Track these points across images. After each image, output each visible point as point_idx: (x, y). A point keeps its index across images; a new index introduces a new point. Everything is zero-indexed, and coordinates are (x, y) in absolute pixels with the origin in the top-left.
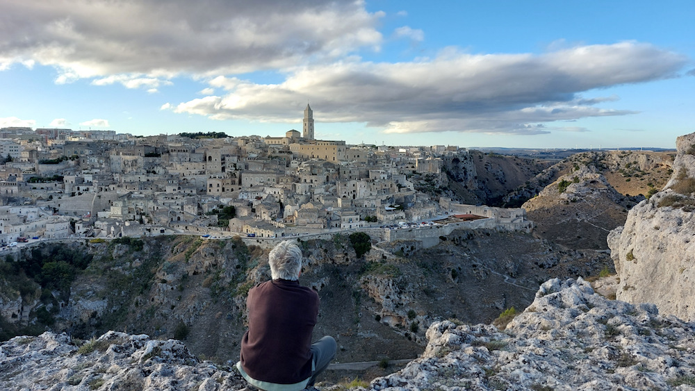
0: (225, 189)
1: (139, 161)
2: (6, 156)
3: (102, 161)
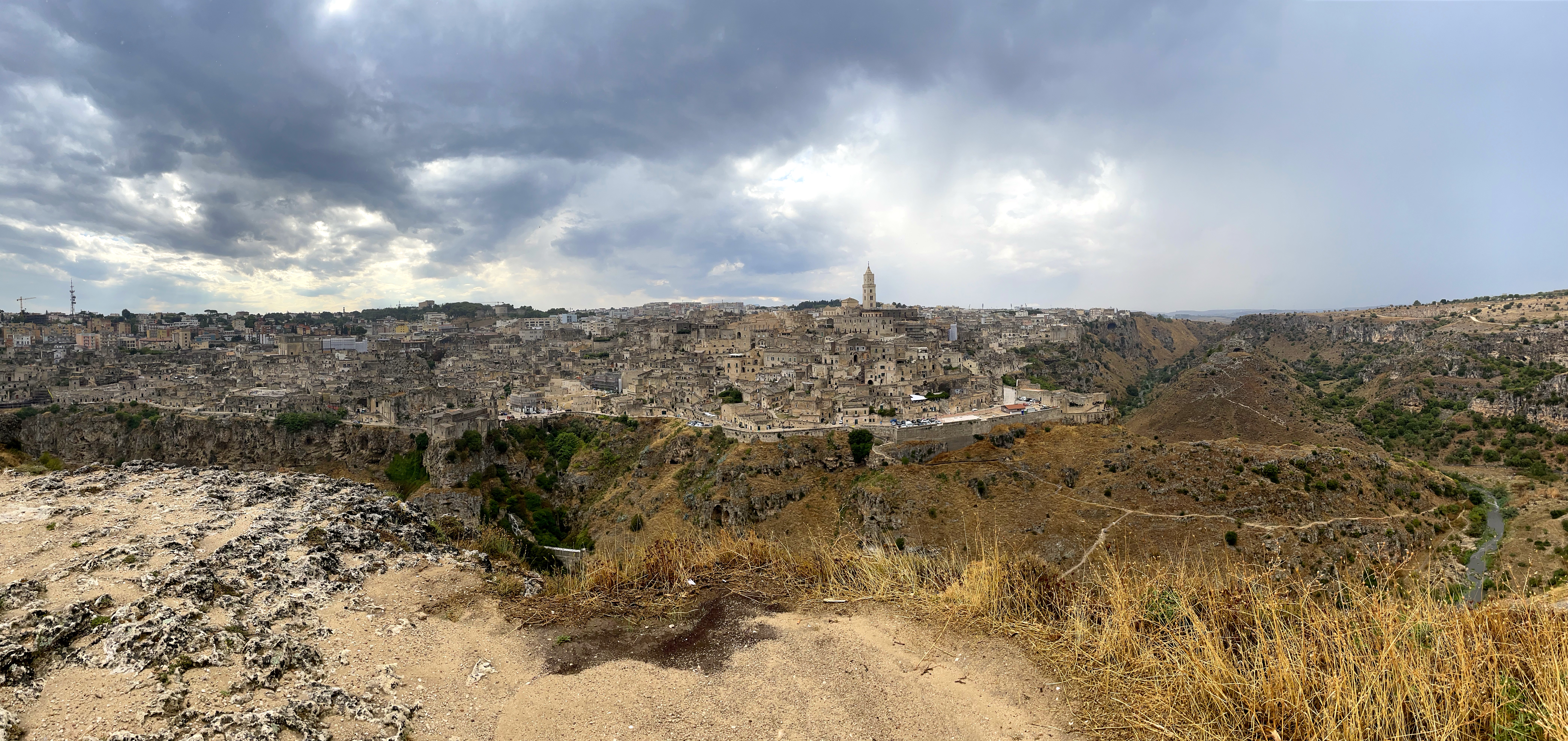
0: (746, 370)
1: (670, 338)
2: (588, 334)
3: (642, 339)
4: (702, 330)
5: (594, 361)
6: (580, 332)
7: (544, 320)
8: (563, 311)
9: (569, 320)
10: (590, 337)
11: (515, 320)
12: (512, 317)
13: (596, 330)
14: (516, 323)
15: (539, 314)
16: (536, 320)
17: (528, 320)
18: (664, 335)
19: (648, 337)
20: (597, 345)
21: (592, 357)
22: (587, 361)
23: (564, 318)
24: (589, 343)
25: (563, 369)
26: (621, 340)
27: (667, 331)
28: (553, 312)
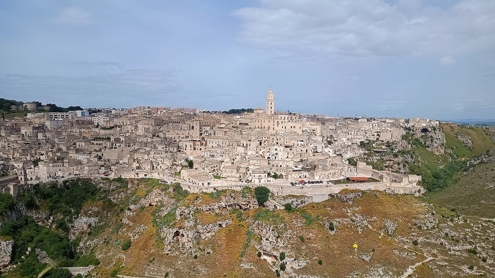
0: (196, 149)
1: (150, 129)
2: (96, 124)
3: (133, 128)
4: (171, 124)
5: (101, 142)
6: (91, 123)
7: (65, 114)
8: (79, 108)
9: (83, 114)
10: (97, 127)
11: (43, 113)
12: (40, 111)
13: (102, 121)
14: (44, 116)
15: (61, 110)
16: (59, 114)
17: (52, 113)
18: (147, 126)
19: (136, 127)
20: (103, 132)
21: (100, 139)
22: (95, 142)
23: (79, 113)
24: (97, 130)
25: (78, 147)
26: (118, 129)
27: (148, 124)
28: (72, 109)
